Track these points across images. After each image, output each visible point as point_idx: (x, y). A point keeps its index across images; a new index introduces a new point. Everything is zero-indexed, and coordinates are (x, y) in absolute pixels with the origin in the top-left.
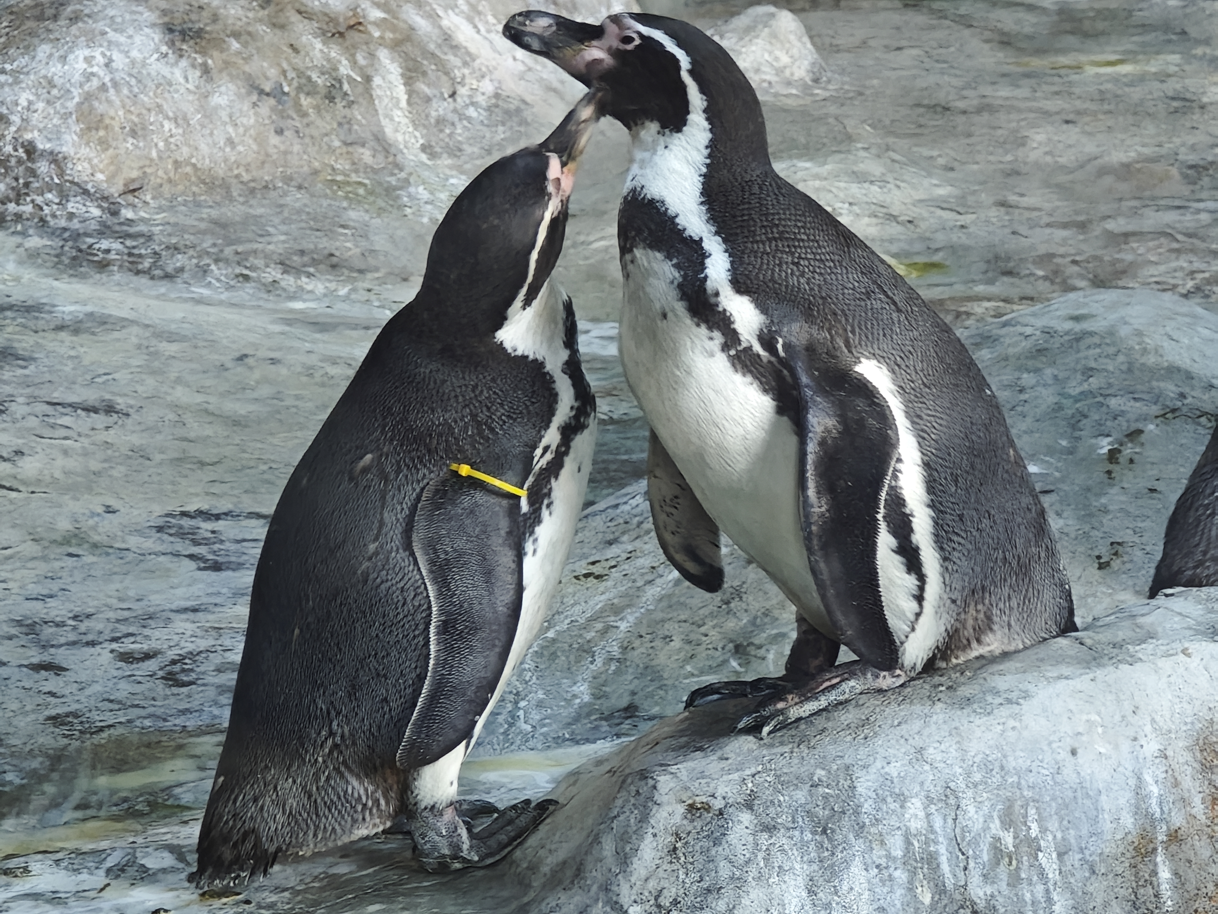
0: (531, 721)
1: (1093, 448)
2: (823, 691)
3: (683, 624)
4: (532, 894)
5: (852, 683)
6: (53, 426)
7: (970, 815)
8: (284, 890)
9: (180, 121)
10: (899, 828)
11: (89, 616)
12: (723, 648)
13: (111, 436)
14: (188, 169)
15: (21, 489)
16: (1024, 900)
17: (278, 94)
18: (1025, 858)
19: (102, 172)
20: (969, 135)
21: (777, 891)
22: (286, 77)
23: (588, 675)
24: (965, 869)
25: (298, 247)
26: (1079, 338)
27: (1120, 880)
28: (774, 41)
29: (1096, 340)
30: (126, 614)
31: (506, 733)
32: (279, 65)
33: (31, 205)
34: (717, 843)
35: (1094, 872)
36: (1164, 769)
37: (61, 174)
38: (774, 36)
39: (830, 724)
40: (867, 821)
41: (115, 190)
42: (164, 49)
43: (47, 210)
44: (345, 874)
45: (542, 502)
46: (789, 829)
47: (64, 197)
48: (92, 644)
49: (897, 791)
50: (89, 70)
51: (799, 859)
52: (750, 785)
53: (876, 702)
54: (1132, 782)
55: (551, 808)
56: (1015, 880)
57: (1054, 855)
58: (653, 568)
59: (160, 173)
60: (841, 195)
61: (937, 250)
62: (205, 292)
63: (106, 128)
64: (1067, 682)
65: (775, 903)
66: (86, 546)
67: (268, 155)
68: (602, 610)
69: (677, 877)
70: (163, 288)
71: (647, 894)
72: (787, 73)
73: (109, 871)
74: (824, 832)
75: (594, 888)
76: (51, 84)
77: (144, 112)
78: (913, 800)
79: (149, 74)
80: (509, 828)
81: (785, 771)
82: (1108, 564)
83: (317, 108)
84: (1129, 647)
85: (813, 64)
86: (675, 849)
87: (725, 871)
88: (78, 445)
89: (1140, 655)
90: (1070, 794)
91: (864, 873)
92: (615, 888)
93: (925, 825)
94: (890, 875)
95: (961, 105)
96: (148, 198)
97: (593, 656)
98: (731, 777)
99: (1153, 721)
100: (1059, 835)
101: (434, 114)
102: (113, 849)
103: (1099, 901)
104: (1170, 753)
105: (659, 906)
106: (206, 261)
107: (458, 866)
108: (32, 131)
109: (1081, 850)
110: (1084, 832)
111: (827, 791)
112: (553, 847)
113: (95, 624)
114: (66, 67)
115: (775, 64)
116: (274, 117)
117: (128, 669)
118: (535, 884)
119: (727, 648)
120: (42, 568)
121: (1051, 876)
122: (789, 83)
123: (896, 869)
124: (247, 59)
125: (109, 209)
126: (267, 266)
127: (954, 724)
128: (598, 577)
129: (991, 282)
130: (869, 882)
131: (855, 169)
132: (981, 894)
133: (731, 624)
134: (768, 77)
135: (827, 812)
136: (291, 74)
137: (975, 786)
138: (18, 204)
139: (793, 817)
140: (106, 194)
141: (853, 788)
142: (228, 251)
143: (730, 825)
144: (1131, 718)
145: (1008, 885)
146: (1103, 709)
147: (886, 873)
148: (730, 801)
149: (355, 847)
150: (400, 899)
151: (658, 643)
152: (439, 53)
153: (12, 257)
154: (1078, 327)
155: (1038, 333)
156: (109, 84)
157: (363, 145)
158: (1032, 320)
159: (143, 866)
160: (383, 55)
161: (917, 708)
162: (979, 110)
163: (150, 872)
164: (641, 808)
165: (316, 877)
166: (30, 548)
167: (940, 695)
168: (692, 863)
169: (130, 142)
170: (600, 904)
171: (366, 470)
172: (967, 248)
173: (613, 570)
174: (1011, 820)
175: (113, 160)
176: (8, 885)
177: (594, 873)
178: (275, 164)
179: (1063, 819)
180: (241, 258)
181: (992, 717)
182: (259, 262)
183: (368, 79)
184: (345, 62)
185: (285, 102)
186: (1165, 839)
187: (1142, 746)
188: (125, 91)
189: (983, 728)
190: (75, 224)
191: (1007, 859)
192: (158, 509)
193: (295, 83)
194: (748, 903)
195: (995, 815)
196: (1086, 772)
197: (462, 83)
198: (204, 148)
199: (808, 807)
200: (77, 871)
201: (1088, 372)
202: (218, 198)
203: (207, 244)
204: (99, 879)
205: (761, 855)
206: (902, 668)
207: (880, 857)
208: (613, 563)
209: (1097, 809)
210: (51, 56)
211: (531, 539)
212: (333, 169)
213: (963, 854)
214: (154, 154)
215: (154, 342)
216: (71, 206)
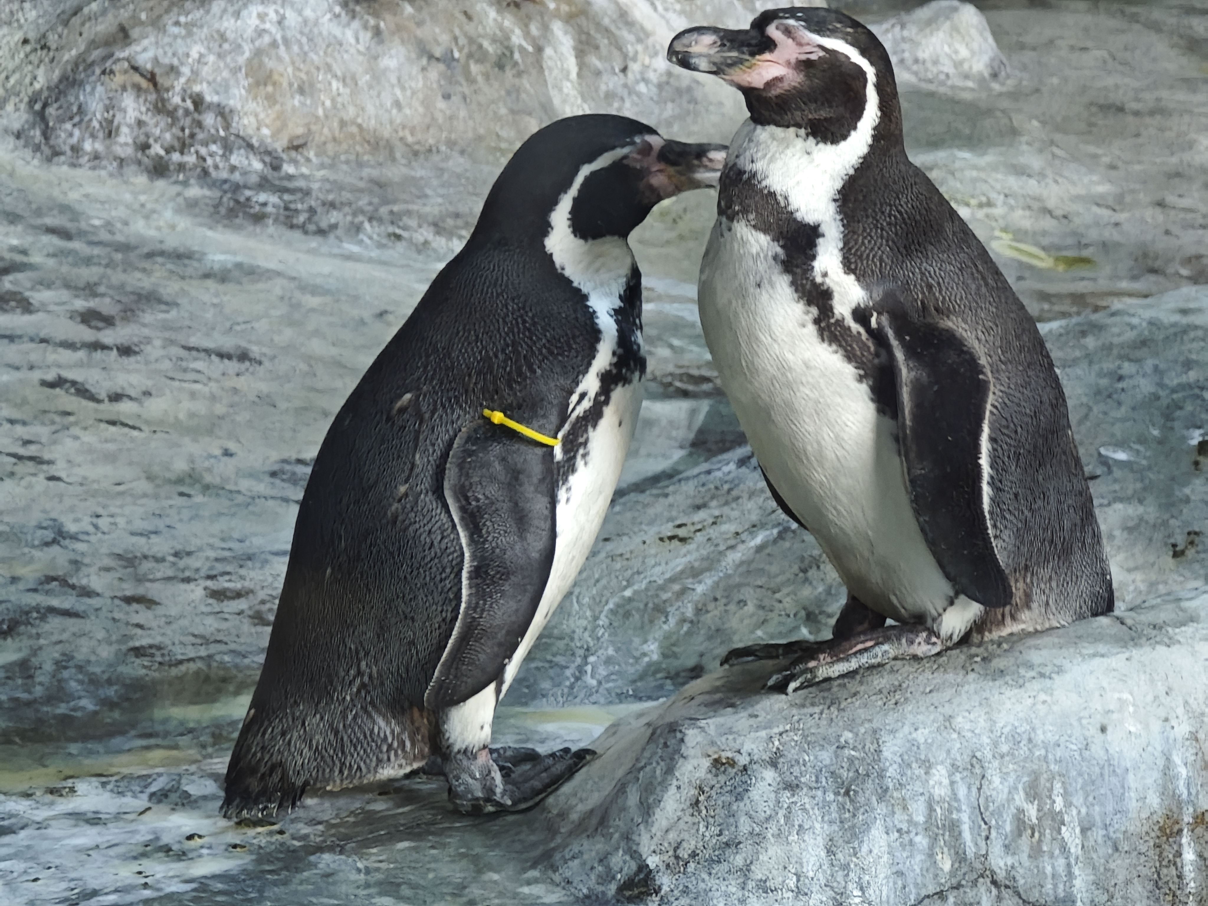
0: (597, 676)
1: (1184, 439)
2: (855, 653)
3: (759, 590)
4: (559, 840)
5: (886, 647)
6: (185, 370)
7: (995, 785)
8: (320, 823)
9: (348, 81)
10: (922, 794)
11: (189, 554)
12: (795, 615)
13: (241, 383)
14: (354, 129)
15: (143, 428)
16: (1045, 873)
17: (448, 60)
18: (1048, 831)
19: (267, 126)
20: (1138, 135)
21: (796, 849)
22: (457, 43)
23: (659, 634)
24: (987, 838)
25: (451, 209)
26: (1186, 330)
27: (1143, 859)
28: (954, 34)
29: (1200, 333)
30: (227, 554)
31: (572, 687)
32: (452, 31)
33: (195, 156)
34: (739, 798)
35: (1117, 850)
36: (1194, 751)
37: (227, 127)
38: (955, 29)
39: (862, 688)
40: (891, 785)
41: (279, 146)
42: (337, 9)
43: (209, 161)
44: (379, 812)
45: (577, 451)
46: (811, 788)
47: (228, 148)
48: (188, 580)
49: (923, 757)
50: (262, 27)
51: (820, 818)
52: (777, 743)
53: (911, 669)
54: (1161, 762)
55: (588, 757)
56: (1036, 852)
57: (1078, 830)
58: (737, 534)
59: (326, 131)
60: (998, 186)
61: (1086, 246)
62: (355, 249)
63: (274, 84)
64: (1102, 659)
65: (793, 860)
66: (197, 486)
67: (433, 118)
68: (682, 572)
69: (698, 830)
70: (314, 242)
71: (666, 845)
72: (966, 66)
73: (152, 795)
74: (847, 793)
75: (616, 836)
76: (223, 37)
77: (313, 70)
78: (939, 767)
79: (320, 34)
80: (544, 775)
81: (813, 731)
82: (1182, 553)
83: (487, 76)
84: (1170, 629)
85: (992, 60)
86: (697, 802)
87: (745, 826)
88: (206, 390)
89: (1178, 637)
90: (1097, 770)
91: (885, 836)
92: (635, 837)
93: (949, 793)
94: (911, 841)
95: (1135, 106)
96: (312, 155)
97: (666, 617)
98: (758, 734)
99: (1186, 703)
100: (1084, 811)
101: (603, 88)
102: (160, 775)
103: (1121, 878)
104: (1201, 736)
105: (677, 857)
106: (361, 218)
107: (490, 808)
108: (201, 83)
109: (1106, 827)
110: (1110, 808)
111: (853, 753)
112: (584, 795)
113: (193, 562)
114: (239, 22)
115: (954, 56)
116: (442, 82)
117: (216, 606)
118: (563, 830)
119: (799, 616)
120: (152, 505)
121: (1073, 850)
122: (966, 77)
123: (917, 834)
124: (420, 24)
125: (271, 165)
126: (420, 226)
127: (985, 695)
128: (683, 540)
129: (1134, 278)
130: (889, 846)
131: (1014, 162)
132: (1002, 864)
133: (806, 592)
134: (946, 69)
135: (851, 774)
136: (462, 41)
137: (1002, 757)
138: (182, 153)
139: (817, 777)
140: (269, 149)
141: (879, 752)
142: (384, 211)
143: (754, 781)
144: (1163, 699)
145: (1030, 856)
146: (1136, 688)
147: (906, 838)
148: (755, 758)
149: (397, 785)
150: (430, 838)
151: (732, 607)
152: (613, 28)
153: (171, 205)
154: (1185, 320)
155: (1144, 324)
156: (280, 41)
157: (530, 114)
158: (1140, 311)
159: (186, 792)
160: (557, 28)
161: (950, 677)
162: (1152, 113)
163: (193, 798)
164: (668, 761)
165: (352, 812)
166: (144, 486)
167: (975, 666)
168: (713, 817)
169: (297, 100)
170: (621, 852)
171: (402, 410)
172: (1118, 245)
173: (698, 534)
174: (1036, 793)
175: (280, 116)
176: (52, 803)
177: (617, 822)
178: (440, 129)
179: (1088, 796)
180: (395, 218)
181: (1023, 690)
182: (412, 223)
183: (539, 50)
184: (518, 31)
185: (454, 68)
186: (1191, 821)
187: (1173, 727)
188: (296, 48)
189: (1013, 700)
190: (237, 177)
191: (1029, 831)
192: (275, 456)
193: (466, 50)
194: (766, 859)
195: (1020, 787)
196: (1114, 749)
197: (635, 59)
198: (370, 109)
199: (832, 769)
200: (121, 794)
201: (1188, 365)
202: (381, 159)
203: (363, 202)
204: (142, 802)
205: (781, 813)
206: (938, 636)
207: (901, 822)
208: (699, 527)
209: (1123, 787)
210: (225, 11)
211: (564, 488)
212: (498, 135)
213: (986, 823)
214: (320, 112)
215: (297, 294)
216: (235, 159)
